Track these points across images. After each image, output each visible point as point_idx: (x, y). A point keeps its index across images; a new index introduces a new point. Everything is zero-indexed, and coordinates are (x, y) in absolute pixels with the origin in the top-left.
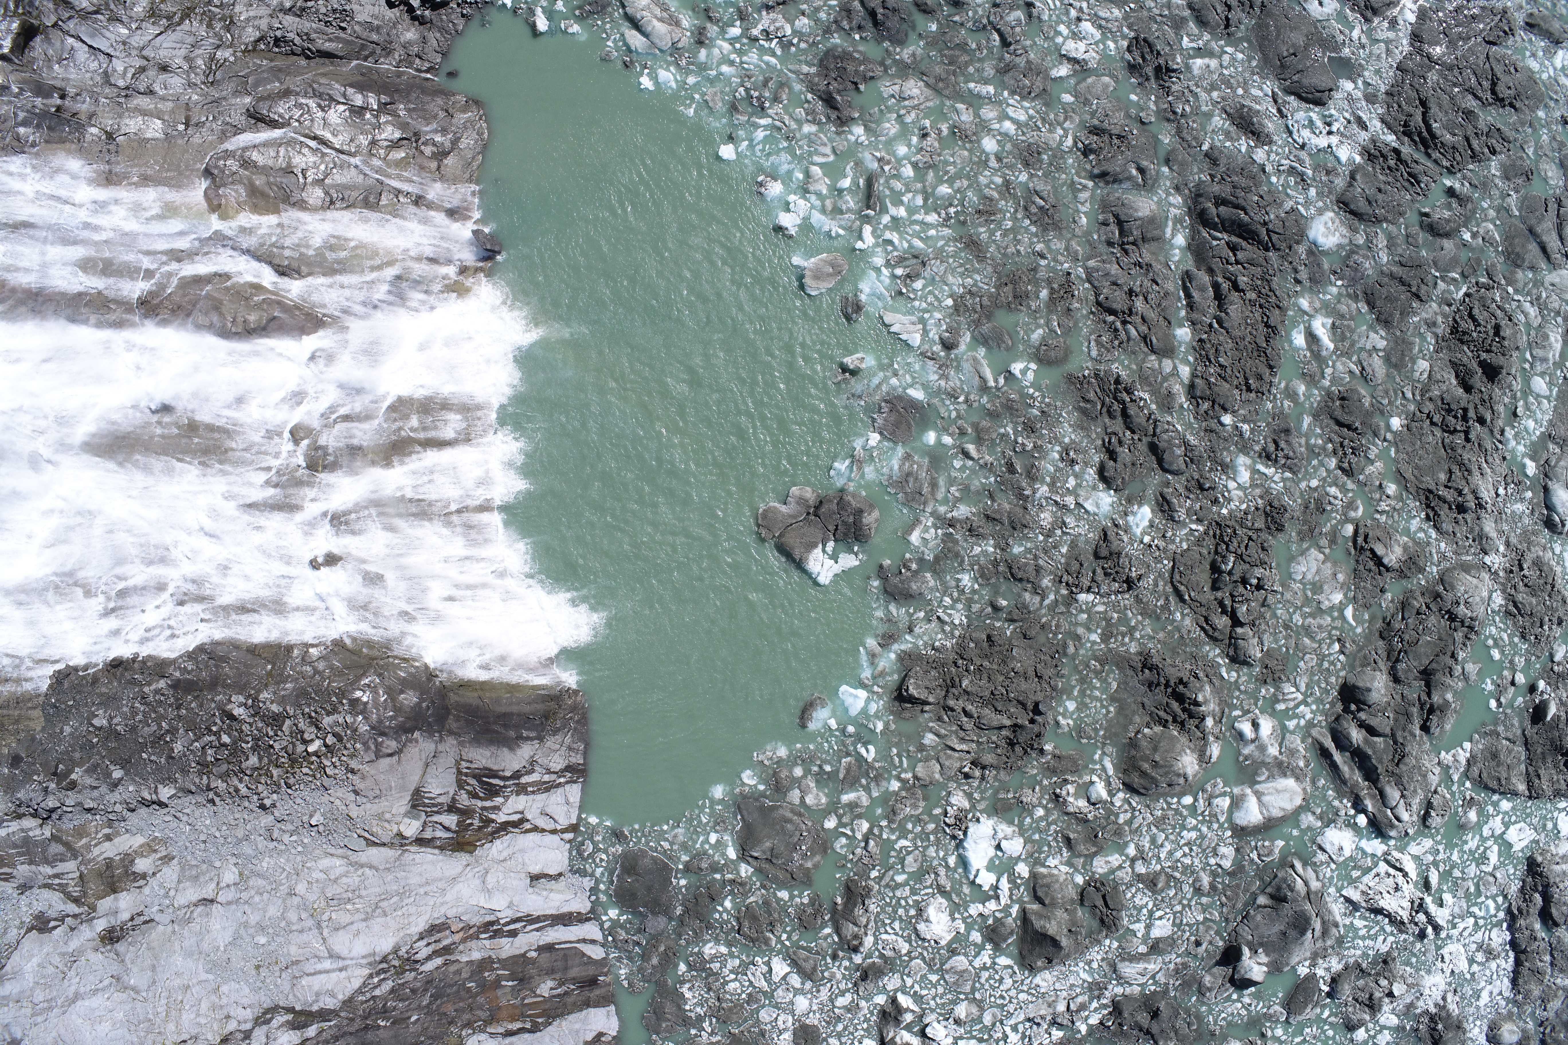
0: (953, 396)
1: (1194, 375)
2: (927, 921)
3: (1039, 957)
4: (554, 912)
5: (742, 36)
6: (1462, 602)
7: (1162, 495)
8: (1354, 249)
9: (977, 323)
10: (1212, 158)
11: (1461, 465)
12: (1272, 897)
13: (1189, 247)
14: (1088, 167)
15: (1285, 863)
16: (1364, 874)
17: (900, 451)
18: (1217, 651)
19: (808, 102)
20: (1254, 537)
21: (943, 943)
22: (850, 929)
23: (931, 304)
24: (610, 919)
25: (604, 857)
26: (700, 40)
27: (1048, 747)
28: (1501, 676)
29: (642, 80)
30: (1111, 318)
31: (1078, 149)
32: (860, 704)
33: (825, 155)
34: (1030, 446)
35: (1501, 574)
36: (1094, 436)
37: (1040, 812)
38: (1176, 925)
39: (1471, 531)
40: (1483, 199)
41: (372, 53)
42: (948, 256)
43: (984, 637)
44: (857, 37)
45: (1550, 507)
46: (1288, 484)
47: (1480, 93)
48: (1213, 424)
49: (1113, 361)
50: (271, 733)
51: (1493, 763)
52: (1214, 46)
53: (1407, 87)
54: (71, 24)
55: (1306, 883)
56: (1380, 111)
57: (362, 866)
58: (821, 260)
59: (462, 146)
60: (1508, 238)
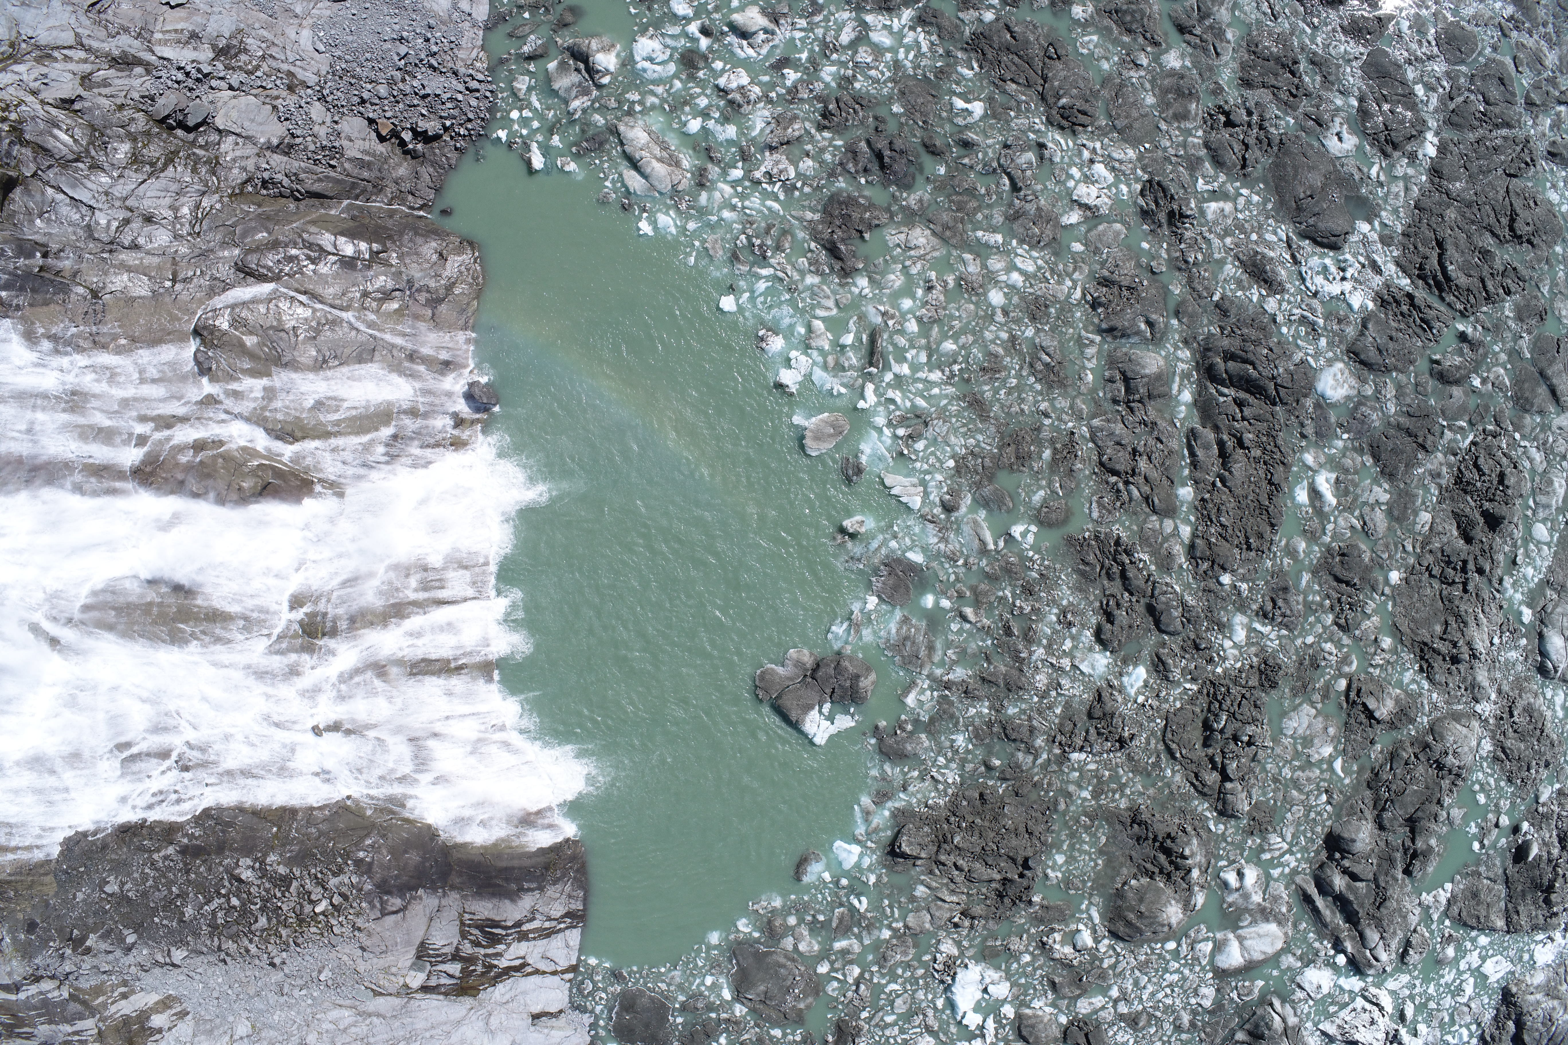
1: (1194, 536)
5: (744, 178)
6: (1451, 752)
7: (1157, 656)
8: (1361, 400)
9: (979, 485)
10: (1222, 309)
11: (1458, 616)
12: (1250, 1033)
13: (1195, 402)
14: (1096, 320)
15: (1264, 1001)
16: (1341, 1009)
17: (898, 614)
18: (1206, 805)
19: (811, 251)
20: (1248, 695)
26: (701, 182)
27: (1036, 899)
28: (1485, 819)
29: (641, 225)
30: (1114, 479)
31: (1087, 302)
32: (854, 859)
33: (828, 309)
35: (1491, 721)
36: (1092, 598)
37: (1027, 958)
39: (1464, 680)
40: (1495, 343)
41: (364, 192)
42: (951, 416)
43: (977, 796)
44: (863, 181)
45: (1543, 654)
46: (1284, 641)
47: (1498, 232)
48: (1212, 584)
49: (1113, 523)
50: (279, 895)
51: (1473, 903)
52: (1229, 188)
53: (1424, 227)
54: (51, 174)
55: (1284, 1020)
56: (1395, 254)
57: (370, 1015)
58: (822, 420)
59: (457, 291)
60: (1518, 382)
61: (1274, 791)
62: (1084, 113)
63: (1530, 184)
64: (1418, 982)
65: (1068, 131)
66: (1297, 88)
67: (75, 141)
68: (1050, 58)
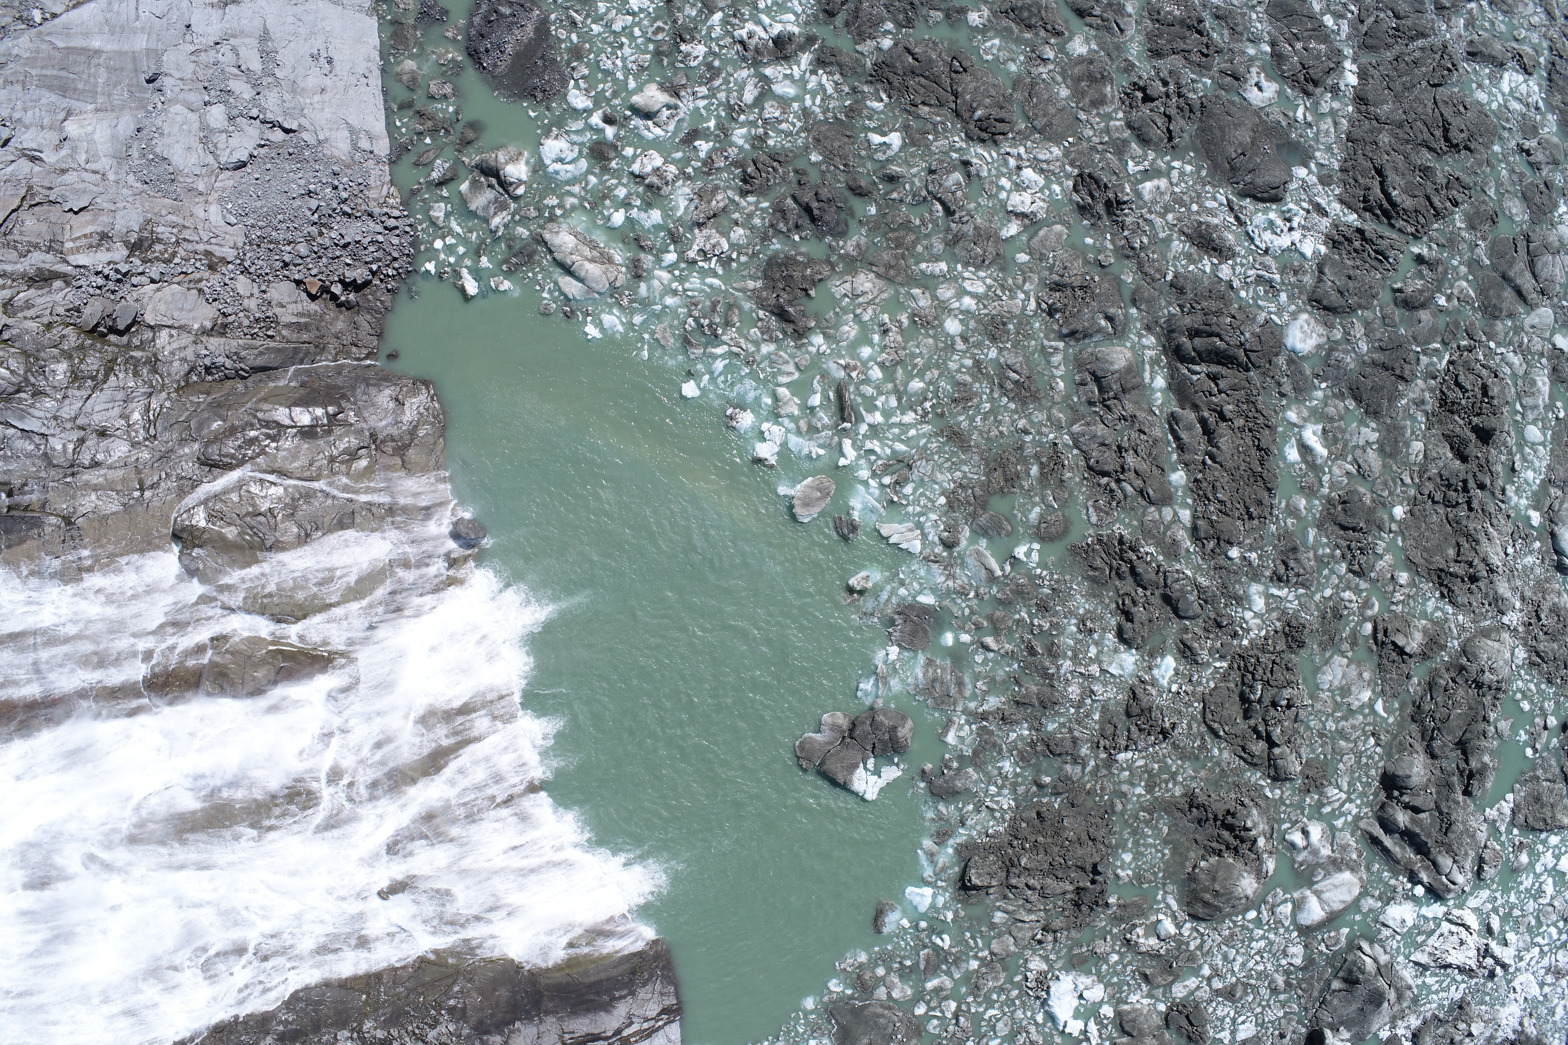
0: (962, 593)
1: (1195, 517)
6: (1487, 669)
7: (1182, 642)
8: (1332, 346)
9: (974, 516)
10: (1178, 288)
11: (1468, 536)
12: (1345, 981)
13: (1170, 386)
14: (1056, 327)
15: (1352, 947)
16: (1428, 937)
17: (921, 658)
18: (1259, 774)
19: (760, 319)
20: (1278, 660)
23: (925, 506)
27: (1112, 900)
28: (1533, 725)
30: (1104, 480)
31: (1043, 311)
32: (928, 901)
33: (789, 374)
34: (1047, 626)
37: (1115, 958)
39: (1486, 596)
40: (1453, 258)
41: (307, 354)
42: (932, 454)
43: (1035, 815)
44: (797, 238)
45: (1559, 552)
47: (1434, 145)
51: (1537, 807)
52: (1161, 164)
53: (1360, 159)
55: (1375, 960)
56: (1337, 192)
58: (807, 486)
59: (421, 433)
60: (1482, 291)
61: (1322, 746)
62: (1002, 121)
63: (1456, 90)
64: (1498, 895)
65: (989, 143)
66: (1207, 47)
67: (12, 372)
68: (956, 72)
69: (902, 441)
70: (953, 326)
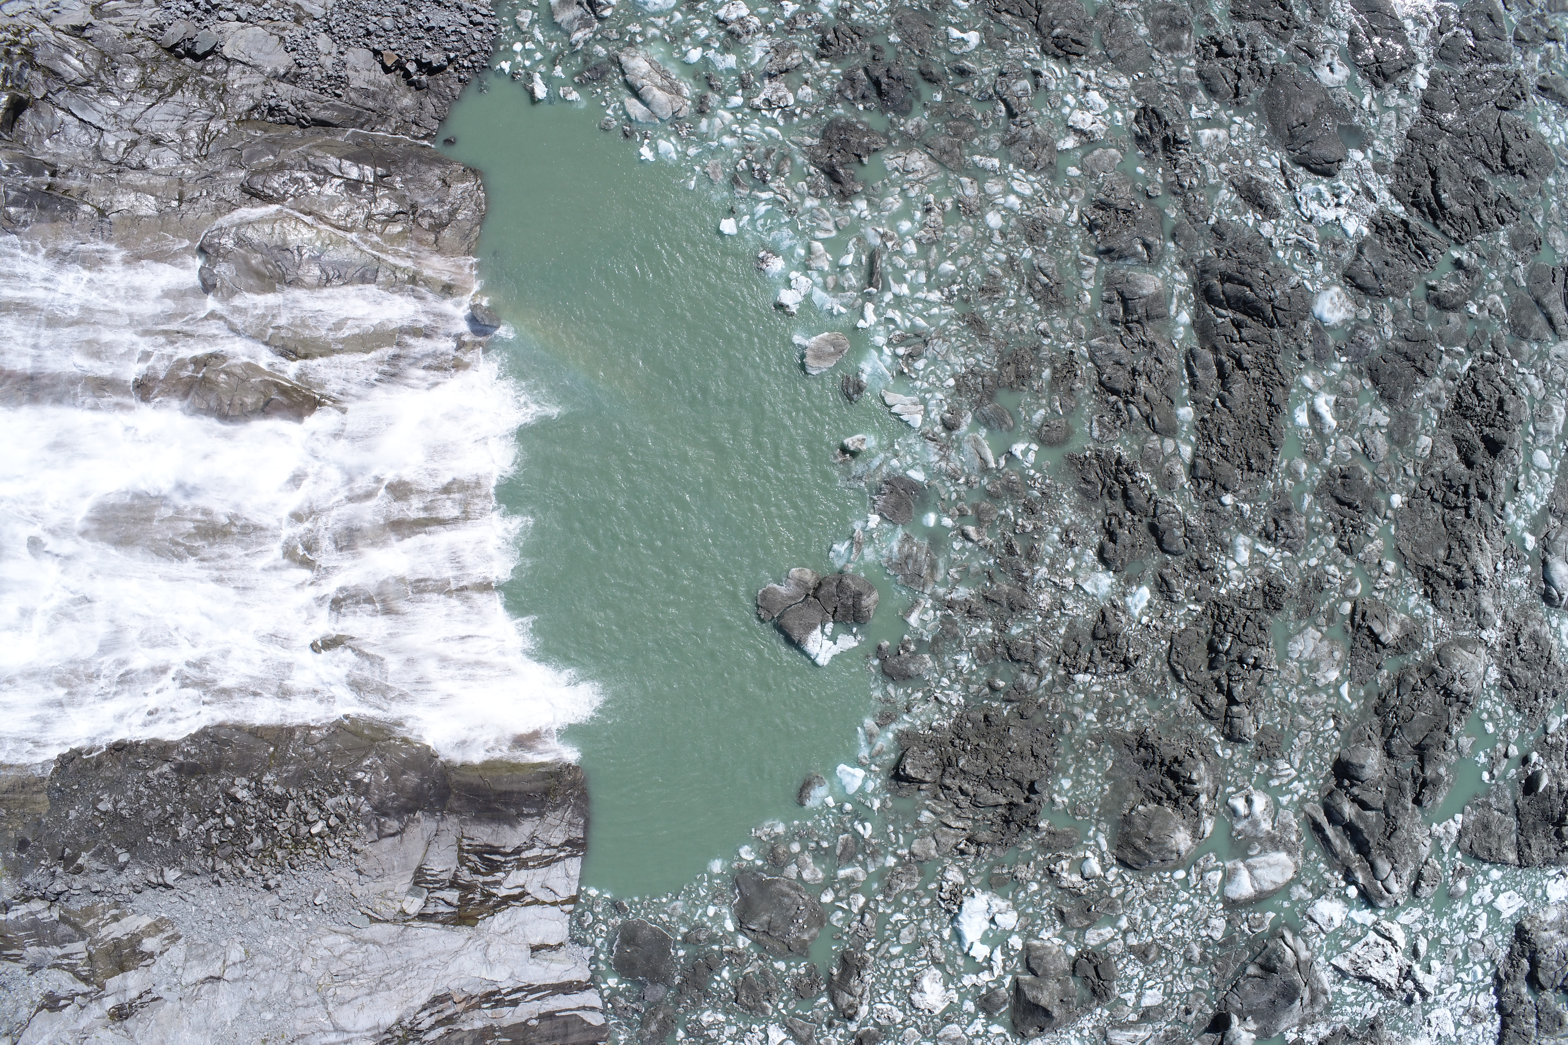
0: (954, 477)
1: (1195, 455)
2: (921, 991)
3: (1031, 1025)
4: (554, 982)
5: (743, 106)
6: (1458, 678)
7: (1161, 576)
8: (1359, 324)
9: (979, 403)
10: (1218, 232)
11: (1461, 541)
12: (1262, 967)
13: (1194, 323)
14: (1093, 242)
15: (1276, 933)
16: (1353, 943)
17: (900, 533)
18: (1213, 729)
19: (810, 174)
20: (1252, 617)
21: (937, 1012)
22: (845, 999)
23: (933, 384)
24: (610, 988)
25: (604, 928)
26: (702, 109)
27: (1043, 825)
28: (1494, 749)
29: (642, 150)
30: (1113, 398)
31: (1084, 225)
32: (858, 783)
33: (827, 230)
34: (1030, 528)
35: (1498, 648)
36: (1094, 517)
37: (1034, 887)
38: (1167, 994)
39: (1469, 606)
40: (1491, 270)
41: (368, 120)
42: (950, 335)
43: (982, 717)
44: (861, 107)
45: (1548, 581)
46: (1287, 563)
47: (1490, 162)
49: (1114, 442)
50: (275, 815)
51: (1484, 835)
52: (1223, 115)
53: (1417, 157)
54: (61, 97)
55: (1296, 953)
56: (1389, 181)
57: (366, 942)
58: (822, 339)
59: (460, 217)
60: (1514, 310)
61: (1281, 716)
62: (1078, 43)
63: (1521, 117)
64: (1430, 917)
65: (1062, 60)
66: (1288, 21)
67: (86, 65)
69: (923, 317)
70: (994, 220)
